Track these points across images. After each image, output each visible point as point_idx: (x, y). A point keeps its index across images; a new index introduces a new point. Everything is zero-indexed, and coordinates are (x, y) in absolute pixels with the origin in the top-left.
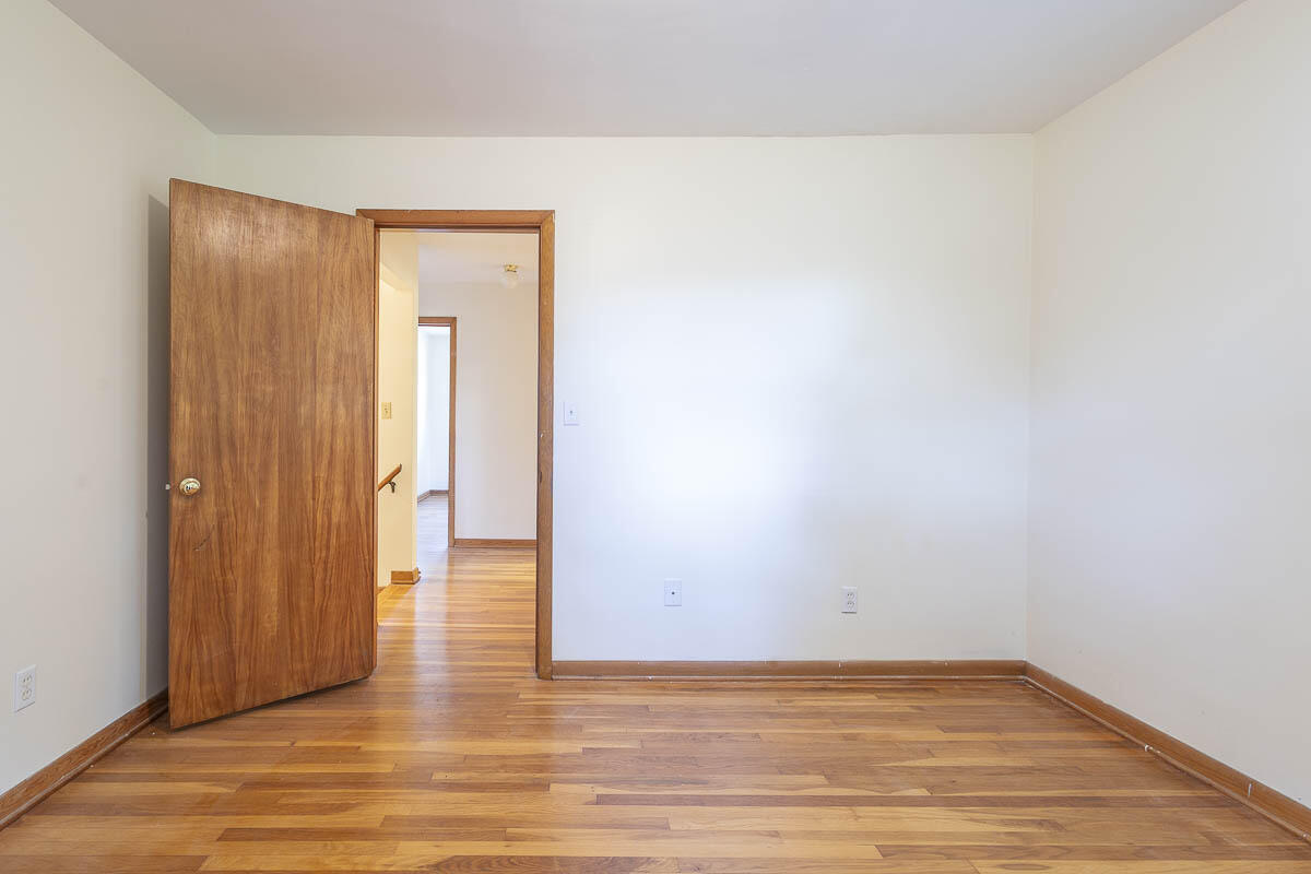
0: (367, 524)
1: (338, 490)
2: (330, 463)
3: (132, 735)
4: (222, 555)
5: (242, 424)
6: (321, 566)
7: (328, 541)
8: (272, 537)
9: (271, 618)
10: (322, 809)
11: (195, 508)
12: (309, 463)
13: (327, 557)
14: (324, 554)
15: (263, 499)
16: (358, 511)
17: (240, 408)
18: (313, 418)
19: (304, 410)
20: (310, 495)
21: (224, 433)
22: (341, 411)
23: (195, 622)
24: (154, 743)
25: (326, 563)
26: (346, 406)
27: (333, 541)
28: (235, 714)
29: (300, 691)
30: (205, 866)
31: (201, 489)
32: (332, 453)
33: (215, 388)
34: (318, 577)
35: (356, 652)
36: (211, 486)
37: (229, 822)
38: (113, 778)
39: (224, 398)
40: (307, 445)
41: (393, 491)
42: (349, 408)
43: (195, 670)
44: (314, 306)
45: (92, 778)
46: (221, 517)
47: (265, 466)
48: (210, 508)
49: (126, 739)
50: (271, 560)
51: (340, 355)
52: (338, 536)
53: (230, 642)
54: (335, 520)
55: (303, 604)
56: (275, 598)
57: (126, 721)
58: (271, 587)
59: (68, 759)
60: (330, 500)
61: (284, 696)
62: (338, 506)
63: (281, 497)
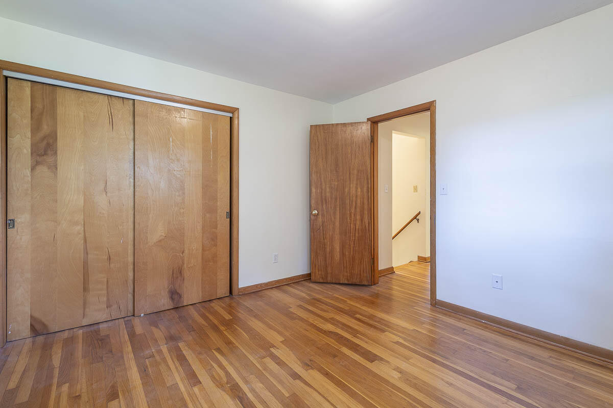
0: (369, 230)
1: (358, 217)
2: (355, 208)
3: (304, 280)
4: (323, 234)
5: (328, 195)
6: (353, 243)
7: (355, 234)
8: (337, 231)
9: (337, 256)
10: (322, 310)
11: (316, 219)
12: (349, 208)
13: (355, 239)
14: (354, 238)
15: (335, 218)
16: (365, 226)
17: (328, 190)
18: (349, 192)
19: (346, 190)
20: (349, 218)
21: (324, 197)
22: (359, 190)
23: (317, 253)
24: (306, 284)
25: (354, 242)
26: (361, 188)
27: (357, 235)
28: (327, 283)
29: (346, 282)
30: (290, 309)
31: (318, 214)
32: (356, 203)
33: (321, 184)
34: (352, 246)
35: (365, 275)
36: (320, 213)
37: (302, 304)
38: (296, 289)
39: (323, 187)
40: (348, 202)
41: (418, 222)
42: (362, 189)
43: (317, 266)
44: (349, 155)
45: (290, 286)
46: (323, 222)
47: (335, 207)
48: (320, 219)
49: (302, 281)
50: (337, 237)
51: (358, 171)
52: (358, 233)
53: (326, 261)
54: (357, 227)
55: (347, 253)
56: (338, 250)
57: (303, 276)
58: (337, 247)
59: (286, 279)
60: (356, 220)
61: (341, 282)
62: (358, 223)
63: (340, 218)
